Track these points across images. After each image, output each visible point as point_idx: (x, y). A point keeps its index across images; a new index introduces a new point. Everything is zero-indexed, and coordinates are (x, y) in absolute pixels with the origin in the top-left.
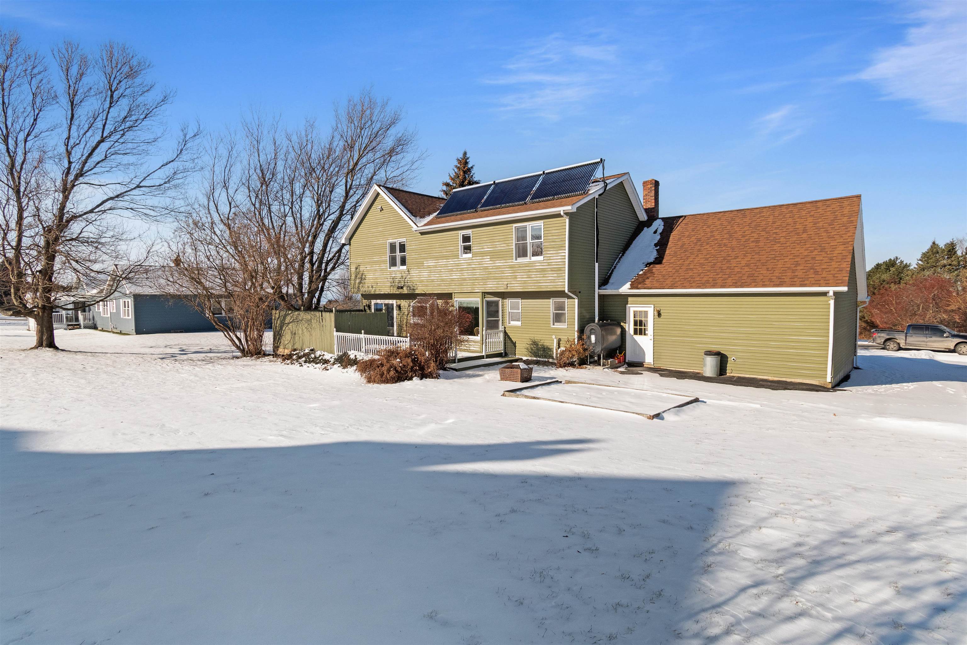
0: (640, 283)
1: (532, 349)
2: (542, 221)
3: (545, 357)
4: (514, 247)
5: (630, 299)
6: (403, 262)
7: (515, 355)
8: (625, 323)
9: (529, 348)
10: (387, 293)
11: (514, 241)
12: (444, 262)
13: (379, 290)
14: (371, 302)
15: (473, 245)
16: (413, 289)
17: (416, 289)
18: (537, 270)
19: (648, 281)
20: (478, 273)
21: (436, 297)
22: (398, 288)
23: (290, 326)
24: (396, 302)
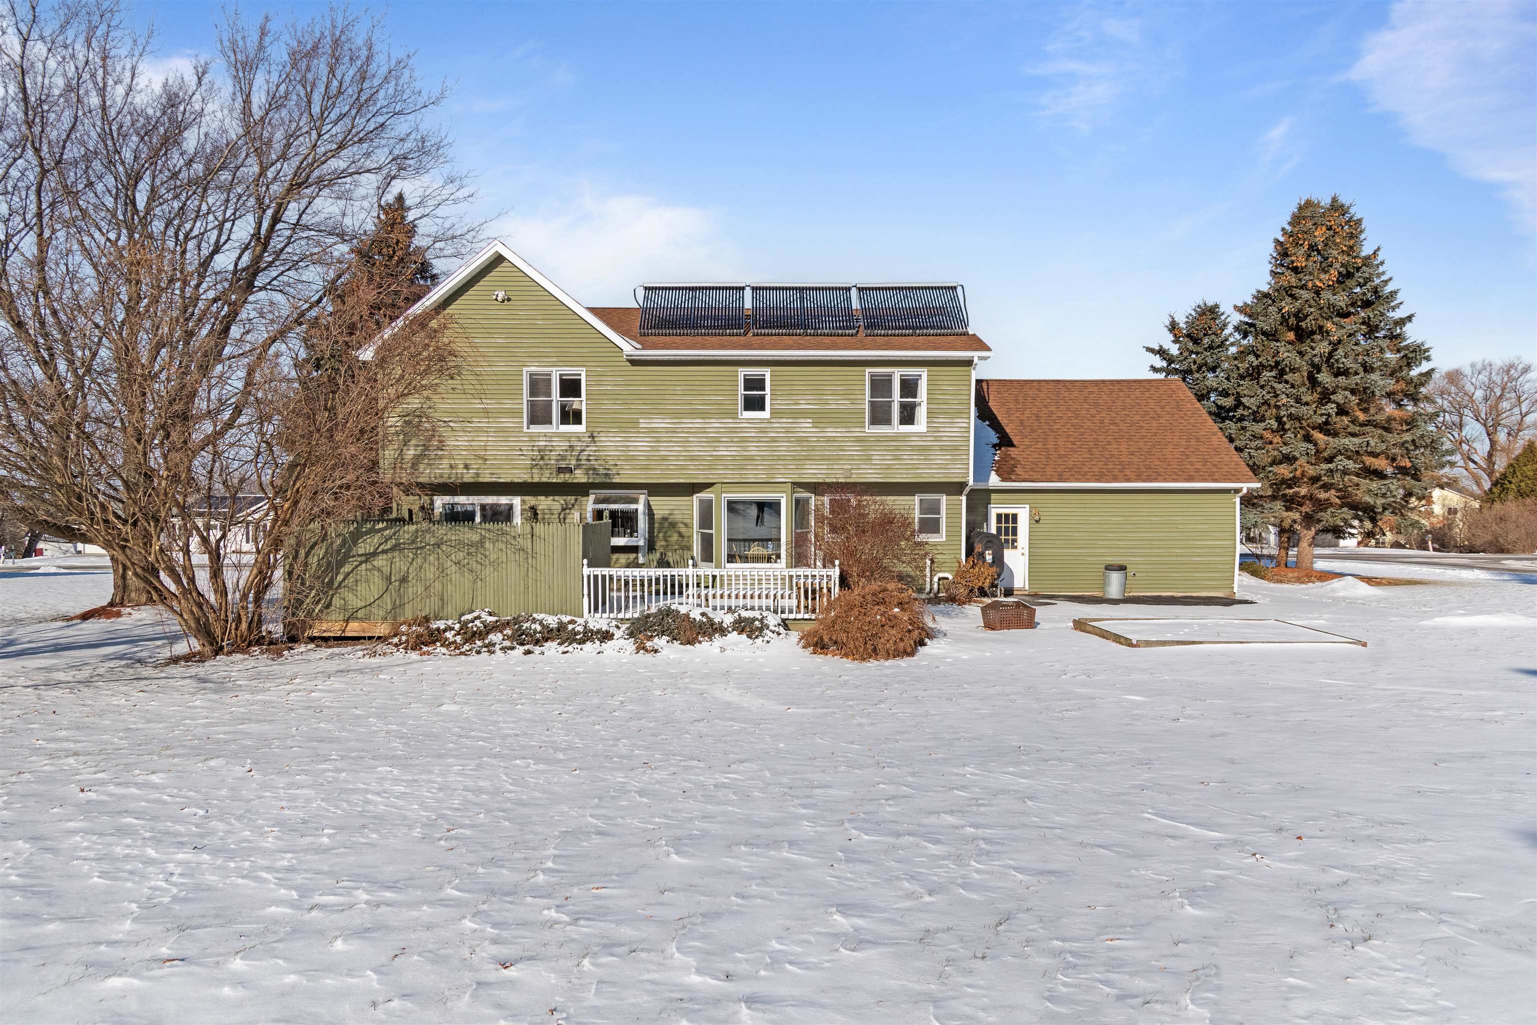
0: (1011, 473)
2: (925, 369)
4: (867, 406)
5: (994, 496)
6: (571, 416)
10: (520, 481)
11: (867, 397)
12: (698, 423)
13: (492, 474)
14: (432, 503)
15: (774, 397)
16: (606, 474)
17: (614, 474)
18: (913, 448)
19: (1019, 470)
20: (783, 449)
21: (646, 491)
22: (560, 470)
23: (380, 562)
24: (523, 502)
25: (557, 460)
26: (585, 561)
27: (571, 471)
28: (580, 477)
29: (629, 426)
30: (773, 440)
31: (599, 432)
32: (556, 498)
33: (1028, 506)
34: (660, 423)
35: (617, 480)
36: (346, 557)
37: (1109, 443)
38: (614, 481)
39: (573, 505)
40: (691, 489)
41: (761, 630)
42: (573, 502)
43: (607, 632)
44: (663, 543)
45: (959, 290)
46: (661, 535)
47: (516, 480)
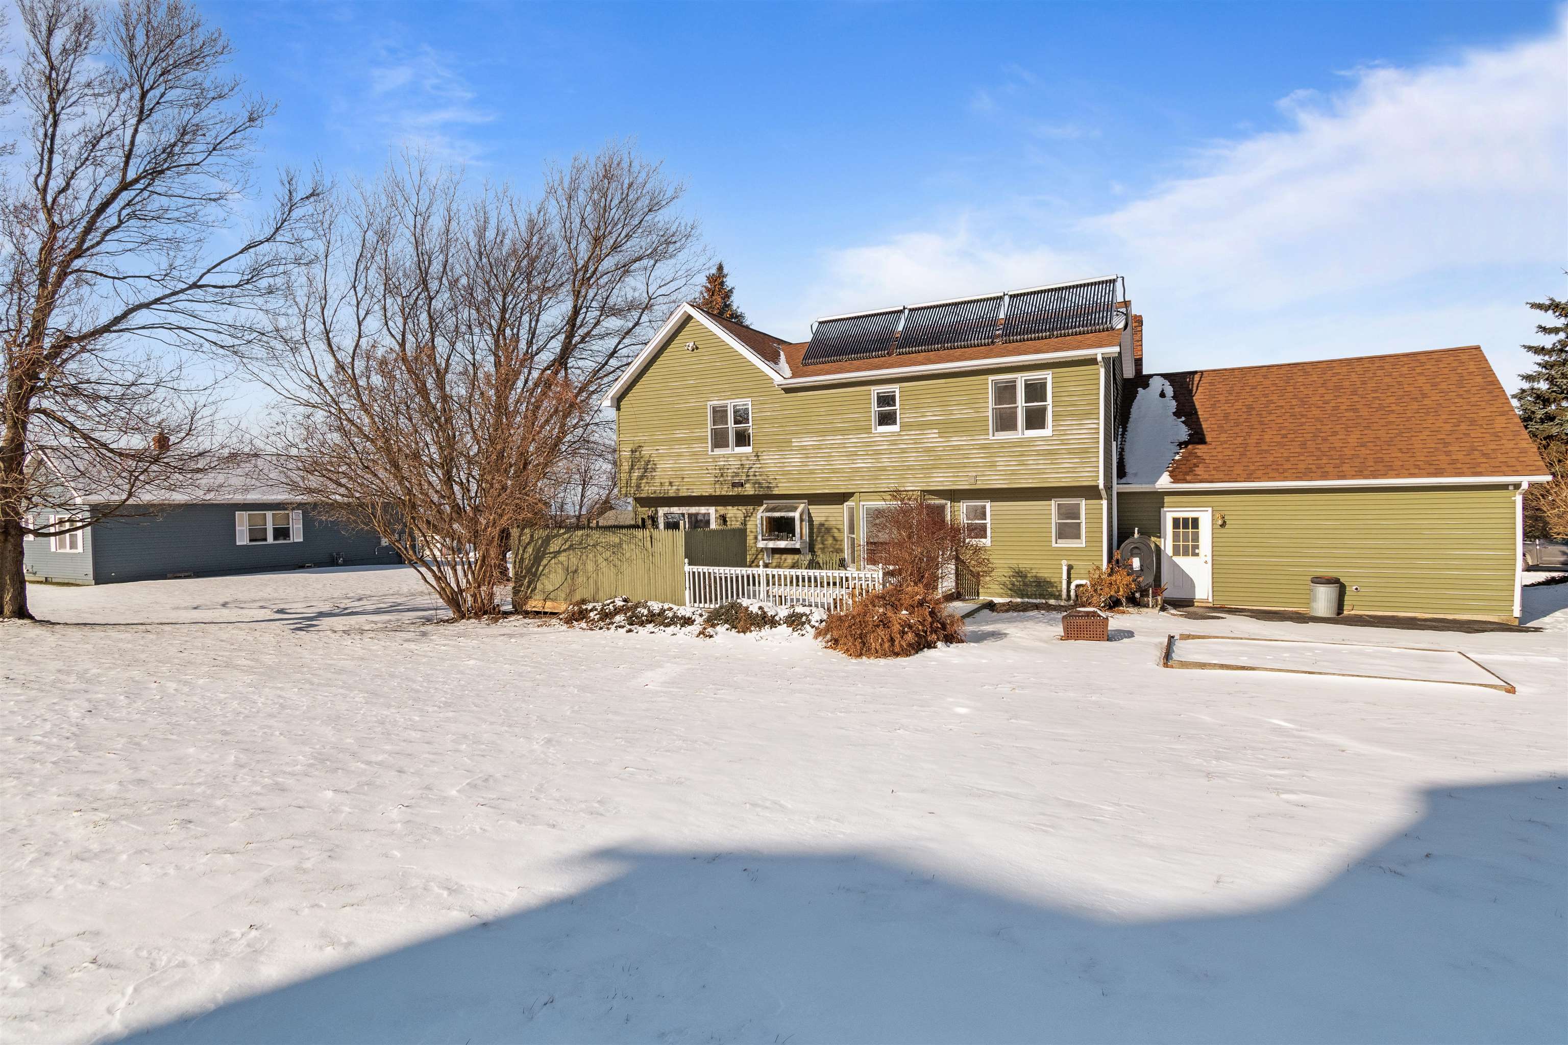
0: (1187, 473)
1: (1013, 585)
2: (1050, 372)
3: (1042, 596)
4: (990, 414)
5: (1167, 499)
6: (742, 439)
7: (978, 595)
8: (1160, 537)
9: (1008, 583)
10: (707, 494)
11: (991, 404)
12: (838, 439)
13: (688, 489)
14: (657, 512)
15: (903, 411)
16: (768, 487)
17: (774, 487)
18: (1039, 453)
19: (1199, 470)
20: (912, 458)
21: (806, 501)
22: (734, 485)
23: (562, 558)
24: (716, 511)
25: (733, 477)
26: (686, 560)
27: (742, 485)
28: (749, 490)
29: (783, 445)
30: (904, 451)
31: (762, 452)
32: (740, 508)
33: (1210, 509)
34: (808, 441)
35: (776, 492)
36: (544, 553)
37: (1335, 433)
38: (774, 493)
39: (752, 514)
40: (841, 498)
41: (803, 624)
42: (751, 511)
43: (689, 618)
44: (821, 546)
45: (1119, 284)
46: (819, 539)
47: (704, 494)
